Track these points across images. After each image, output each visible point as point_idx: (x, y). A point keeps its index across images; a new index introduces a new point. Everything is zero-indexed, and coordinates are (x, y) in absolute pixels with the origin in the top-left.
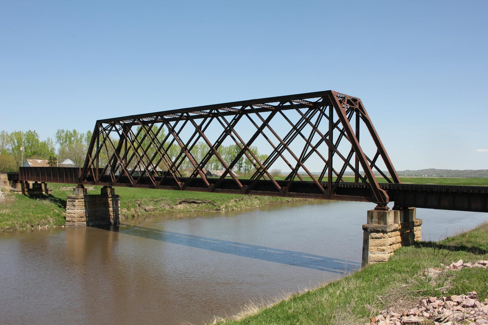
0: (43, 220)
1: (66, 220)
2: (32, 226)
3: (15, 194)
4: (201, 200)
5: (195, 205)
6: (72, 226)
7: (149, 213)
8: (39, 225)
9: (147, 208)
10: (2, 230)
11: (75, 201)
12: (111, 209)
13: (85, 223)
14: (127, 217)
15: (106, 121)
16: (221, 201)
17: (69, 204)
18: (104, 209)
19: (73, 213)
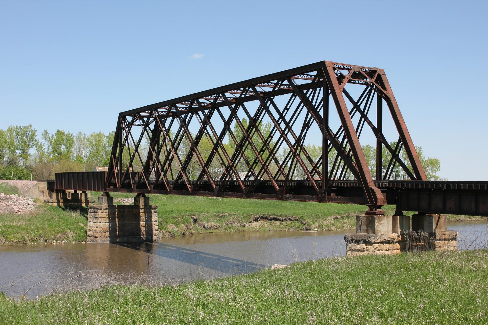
0: (60, 235)
1: (87, 234)
2: (46, 241)
3: (49, 205)
4: (286, 216)
5: (277, 223)
6: (94, 242)
7: (209, 231)
8: (54, 240)
9: (206, 225)
10: (10, 244)
11: (97, 212)
12: (142, 223)
13: (108, 239)
14: (174, 235)
15: (129, 113)
16: (314, 219)
17: (91, 215)
18: (135, 222)
19: (95, 226)
